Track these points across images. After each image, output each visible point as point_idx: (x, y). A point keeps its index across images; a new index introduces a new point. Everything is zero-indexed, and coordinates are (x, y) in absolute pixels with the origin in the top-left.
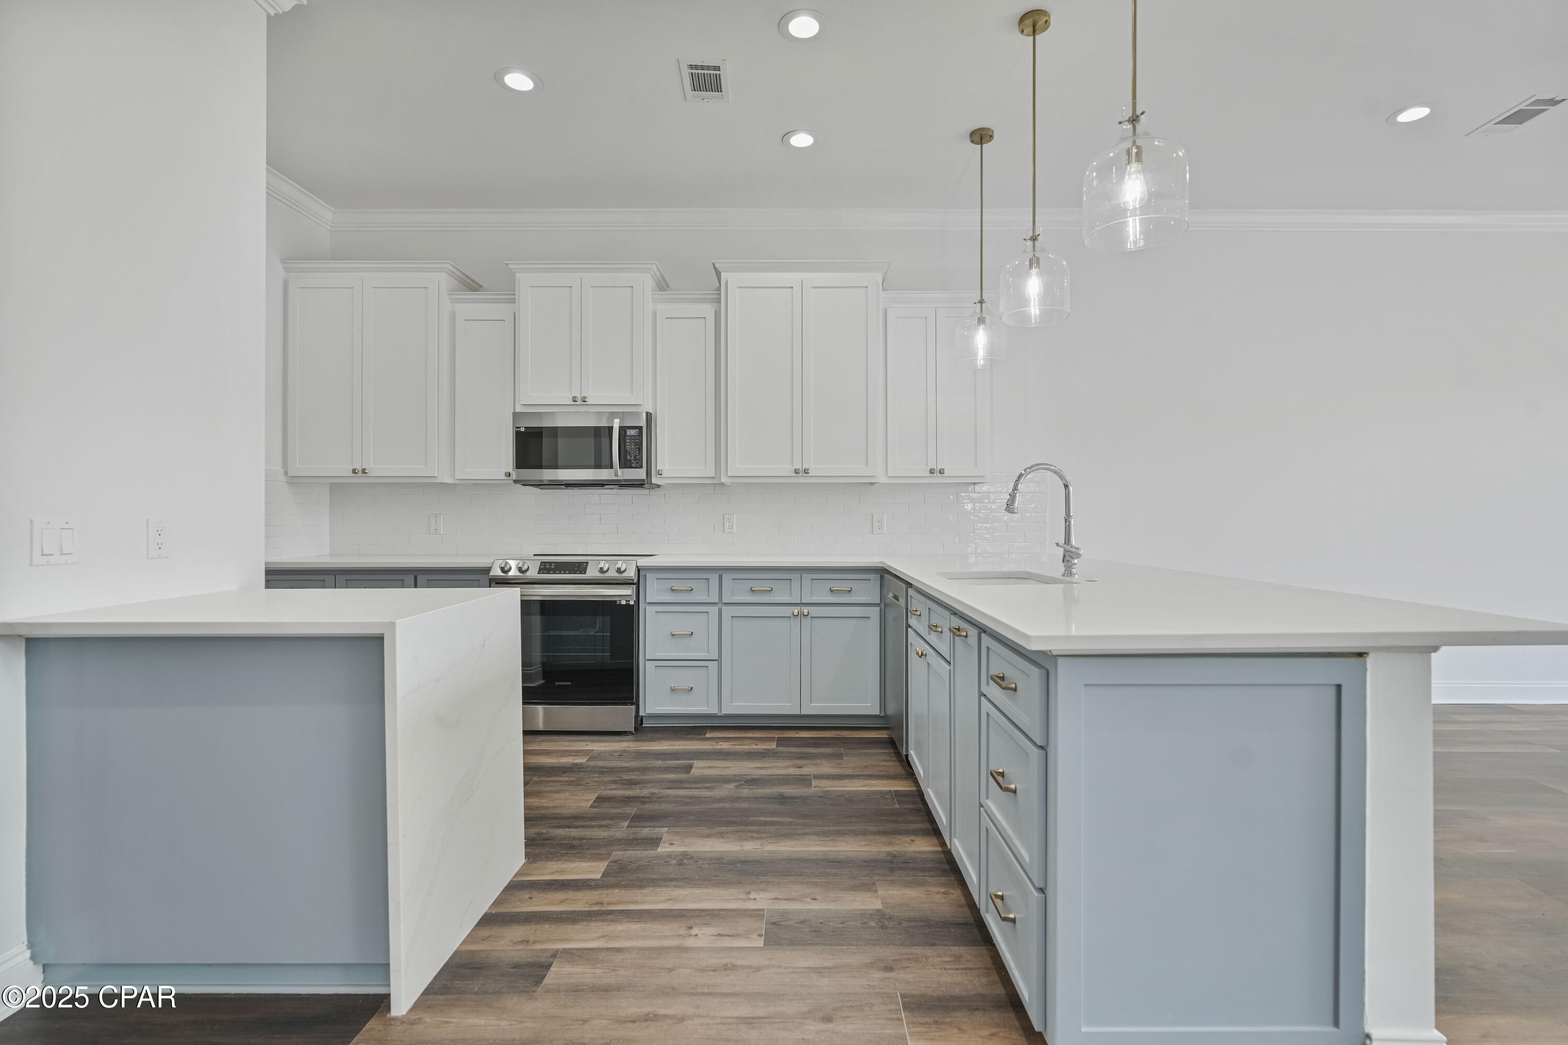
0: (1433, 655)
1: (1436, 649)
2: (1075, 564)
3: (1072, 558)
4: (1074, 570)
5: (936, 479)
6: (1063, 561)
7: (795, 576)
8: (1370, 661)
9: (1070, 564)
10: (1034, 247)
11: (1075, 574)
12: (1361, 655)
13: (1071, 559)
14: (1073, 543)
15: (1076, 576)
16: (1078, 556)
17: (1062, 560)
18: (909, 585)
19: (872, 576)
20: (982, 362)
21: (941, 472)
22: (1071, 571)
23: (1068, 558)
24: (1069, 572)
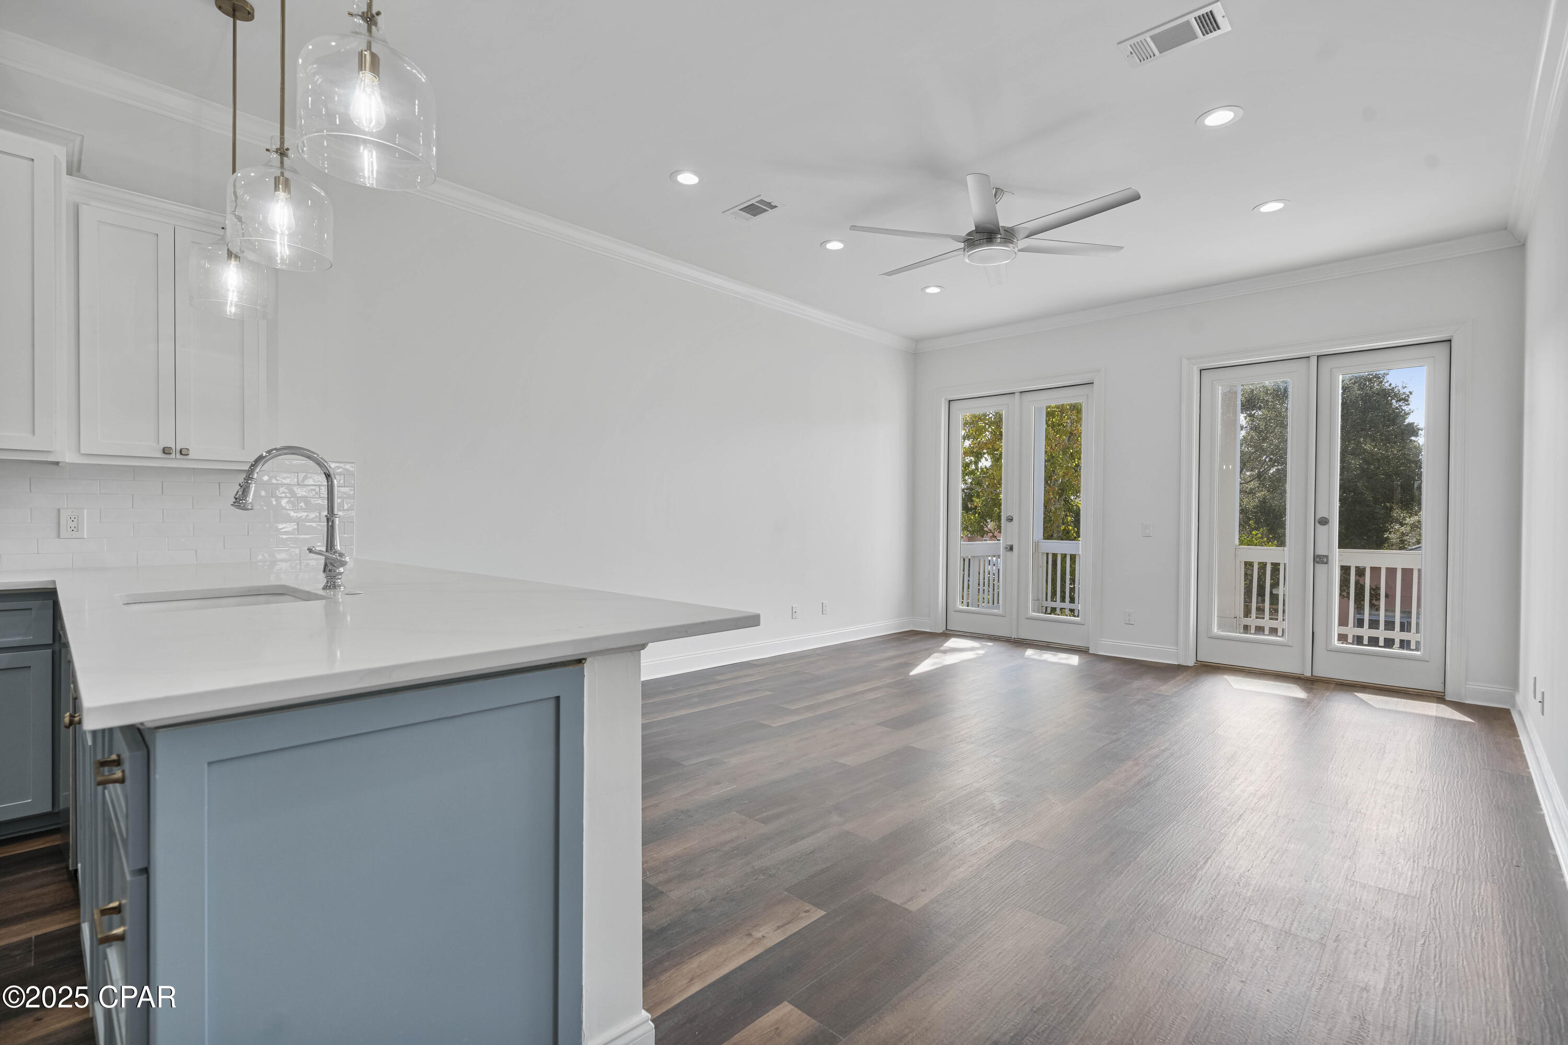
0: (642, 651)
1: (643, 646)
2: (341, 574)
3: (335, 566)
4: (339, 581)
5: (174, 462)
6: (324, 571)
8: (587, 667)
9: (333, 574)
10: (282, 163)
11: (340, 586)
12: (580, 661)
13: (334, 568)
14: (338, 548)
15: (342, 587)
16: (343, 564)
17: (322, 569)
20: (233, 310)
21: (183, 453)
22: (334, 582)
23: (330, 567)
24: (331, 585)
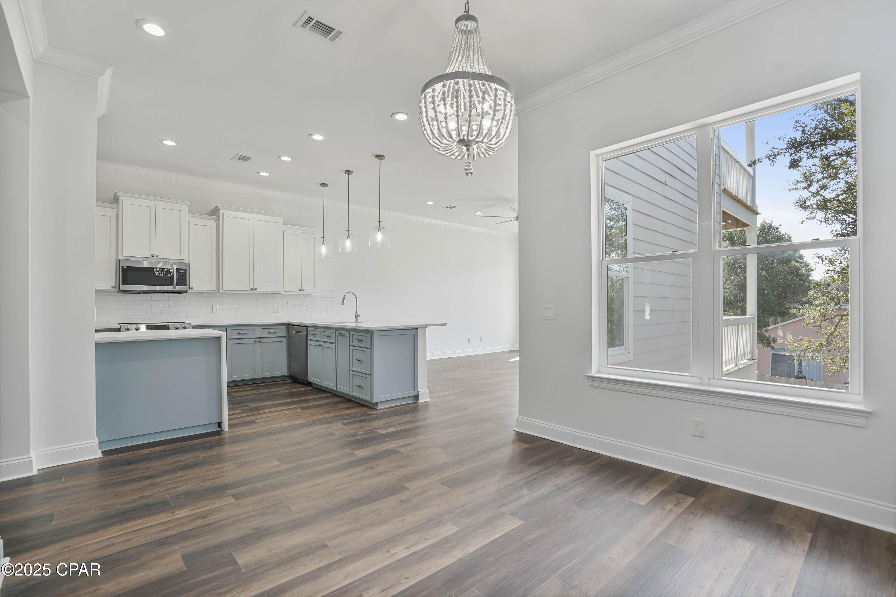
1: (427, 327)
5: (302, 293)
7: (255, 328)
10: (348, 233)
12: (417, 329)
18: (307, 326)
19: (283, 327)
20: (324, 256)
21: (303, 290)
24: (357, 320)
